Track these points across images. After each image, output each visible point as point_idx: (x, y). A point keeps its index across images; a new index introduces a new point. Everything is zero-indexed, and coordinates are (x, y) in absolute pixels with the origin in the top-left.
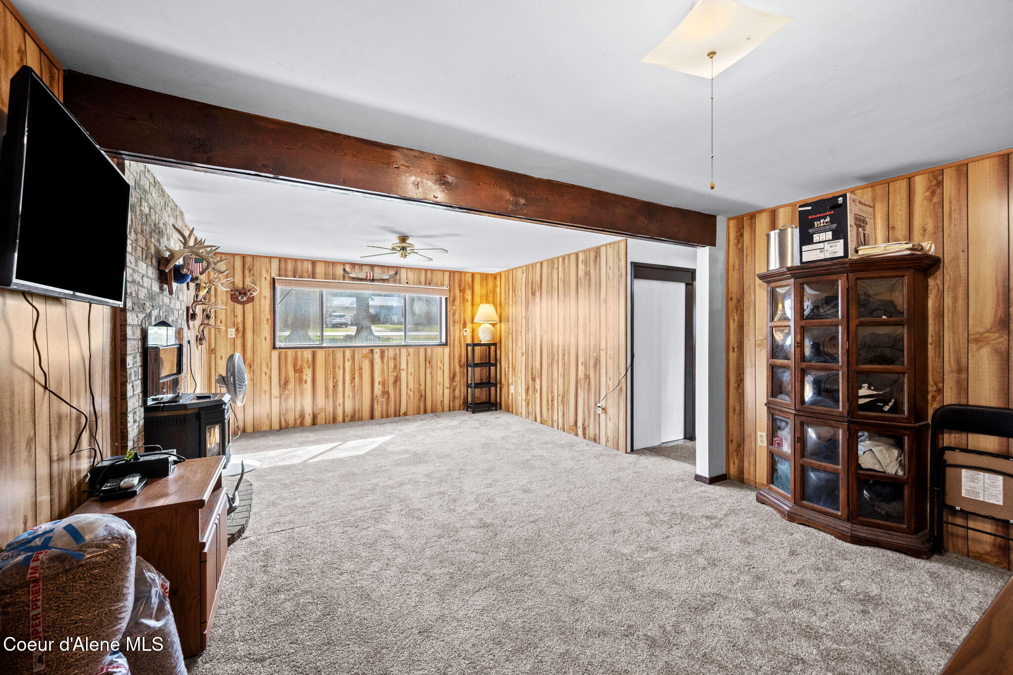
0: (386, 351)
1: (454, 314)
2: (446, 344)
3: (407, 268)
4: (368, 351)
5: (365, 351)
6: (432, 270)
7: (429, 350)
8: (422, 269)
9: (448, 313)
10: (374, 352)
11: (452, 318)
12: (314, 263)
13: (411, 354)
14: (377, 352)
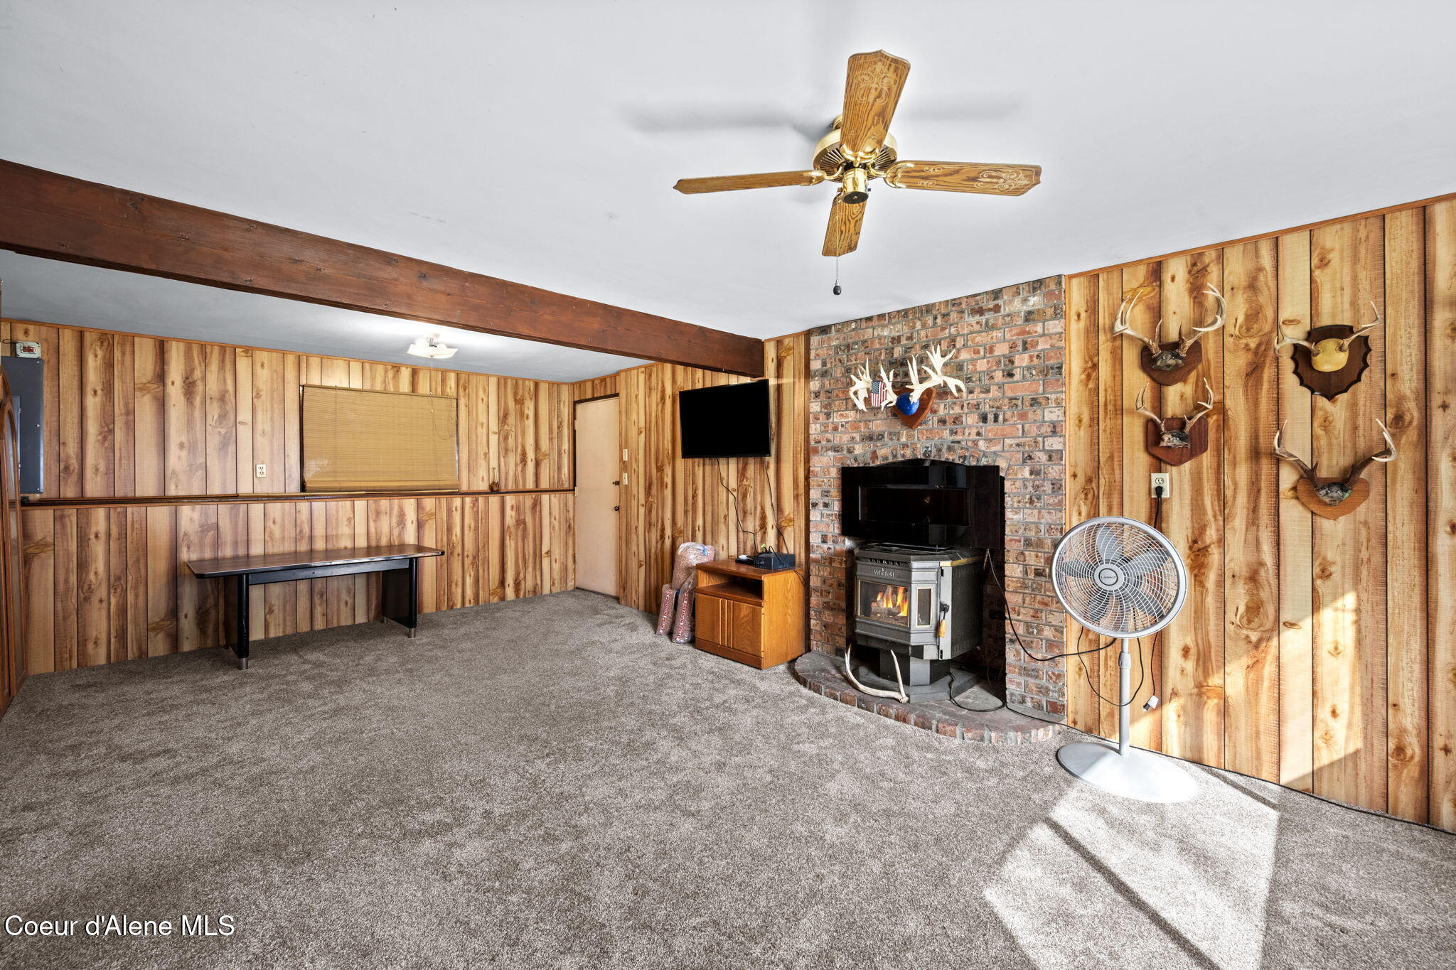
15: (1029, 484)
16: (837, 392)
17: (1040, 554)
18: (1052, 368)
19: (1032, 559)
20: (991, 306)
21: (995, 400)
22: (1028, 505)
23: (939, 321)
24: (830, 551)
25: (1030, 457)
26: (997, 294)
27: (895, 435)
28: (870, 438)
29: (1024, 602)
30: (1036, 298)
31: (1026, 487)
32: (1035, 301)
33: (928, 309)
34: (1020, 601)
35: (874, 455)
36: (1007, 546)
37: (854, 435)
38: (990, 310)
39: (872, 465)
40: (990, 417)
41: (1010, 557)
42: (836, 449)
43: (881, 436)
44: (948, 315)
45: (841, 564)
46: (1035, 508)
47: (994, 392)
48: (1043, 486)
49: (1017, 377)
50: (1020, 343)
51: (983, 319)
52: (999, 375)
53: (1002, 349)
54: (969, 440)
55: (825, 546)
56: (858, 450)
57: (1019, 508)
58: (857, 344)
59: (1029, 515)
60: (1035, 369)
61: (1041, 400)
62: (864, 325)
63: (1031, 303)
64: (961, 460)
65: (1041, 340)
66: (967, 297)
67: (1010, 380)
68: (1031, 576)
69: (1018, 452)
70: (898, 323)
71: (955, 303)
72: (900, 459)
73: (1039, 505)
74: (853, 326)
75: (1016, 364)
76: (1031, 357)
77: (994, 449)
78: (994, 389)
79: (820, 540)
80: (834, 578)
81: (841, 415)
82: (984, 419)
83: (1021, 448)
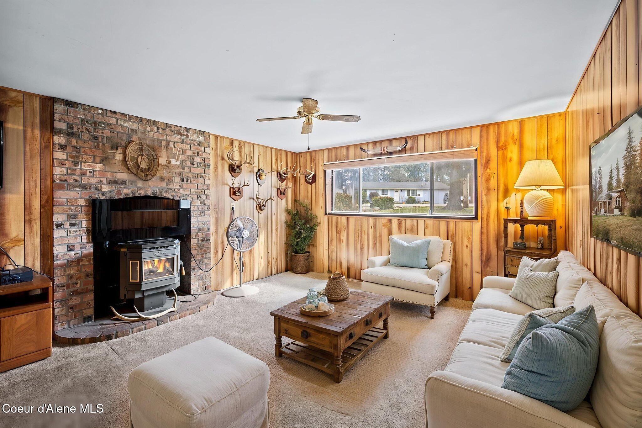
0: (403, 222)
1: (488, 180)
2: (476, 218)
3: (425, 135)
4: (387, 220)
5: (385, 220)
6: (455, 131)
7: (452, 224)
8: (441, 132)
9: (479, 179)
10: (393, 221)
11: (484, 185)
12: (347, 148)
13: (429, 226)
14: (395, 221)
15: (200, 207)
16: (85, 149)
17: (203, 233)
18: (207, 165)
19: (201, 236)
20: (185, 134)
21: (187, 173)
22: (199, 215)
23: (160, 131)
24: (78, 255)
25: (200, 197)
26: (188, 130)
27: (132, 183)
28: (116, 182)
29: (198, 253)
30: (202, 138)
31: (198, 208)
32: (201, 138)
33: (155, 123)
34: (197, 253)
35: (119, 192)
36: (192, 232)
37: (102, 179)
38: (184, 135)
39: (117, 198)
40: (185, 180)
41: (193, 236)
42: (84, 187)
43: (124, 182)
44: (165, 130)
45: (89, 262)
46: (202, 216)
47: (187, 169)
48: (204, 208)
49: (196, 166)
50: (196, 153)
51: (182, 138)
52: (188, 163)
53: (190, 153)
54: (176, 188)
55: (72, 253)
56: (105, 188)
57: (196, 216)
58: (103, 124)
59: (200, 219)
60: (202, 164)
61: (204, 176)
62: (109, 114)
63: (200, 139)
64: (172, 197)
65: (204, 154)
66: (175, 125)
67: (193, 166)
68: (200, 242)
69: (196, 195)
70: (136, 123)
71: (168, 125)
72: (137, 195)
73: (203, 215)
74: (100, 112)
75: (195, 161)
76: (200, 159)
77: (186, 193)
78: (186, 168)
79: (66, 250)
80: (81, 272)
81: (88, 165)
82: (183, 180)
83: (197, 194)
